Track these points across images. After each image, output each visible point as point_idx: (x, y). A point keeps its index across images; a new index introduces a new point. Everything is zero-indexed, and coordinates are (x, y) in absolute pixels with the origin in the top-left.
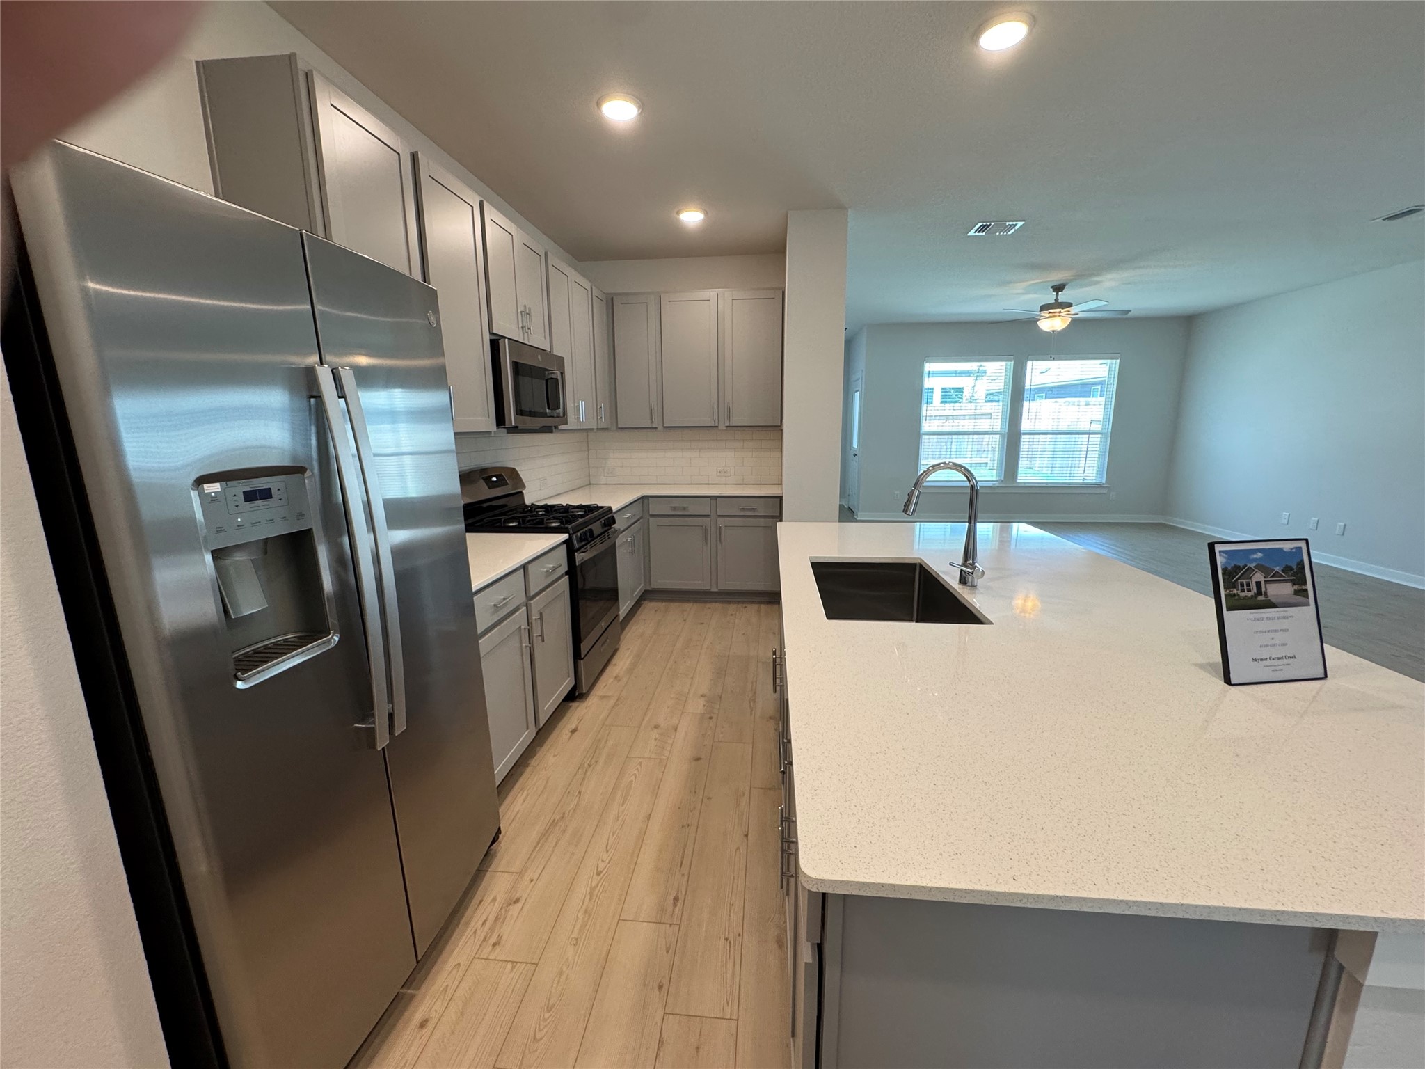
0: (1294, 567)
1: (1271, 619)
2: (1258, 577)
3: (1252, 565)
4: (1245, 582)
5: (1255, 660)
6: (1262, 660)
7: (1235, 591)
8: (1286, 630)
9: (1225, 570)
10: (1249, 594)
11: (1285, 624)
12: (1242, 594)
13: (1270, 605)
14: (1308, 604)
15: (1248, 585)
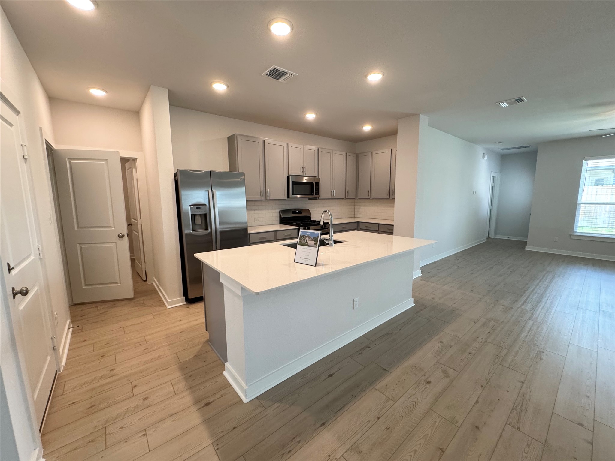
0: (316, 237)
1: (307, 249)
2: (307, 238)
3: (307, 235)
4: (304, 239)
5: (301, 258)
6: (302, 258)
7: (301, 241)
8: (309, 252)
9: (301, 236)
10: (304, 242)
11: (310, 251)
12: (303, 242)
13: (308, 246)
14: (317, 247)
15: (305, 240)
